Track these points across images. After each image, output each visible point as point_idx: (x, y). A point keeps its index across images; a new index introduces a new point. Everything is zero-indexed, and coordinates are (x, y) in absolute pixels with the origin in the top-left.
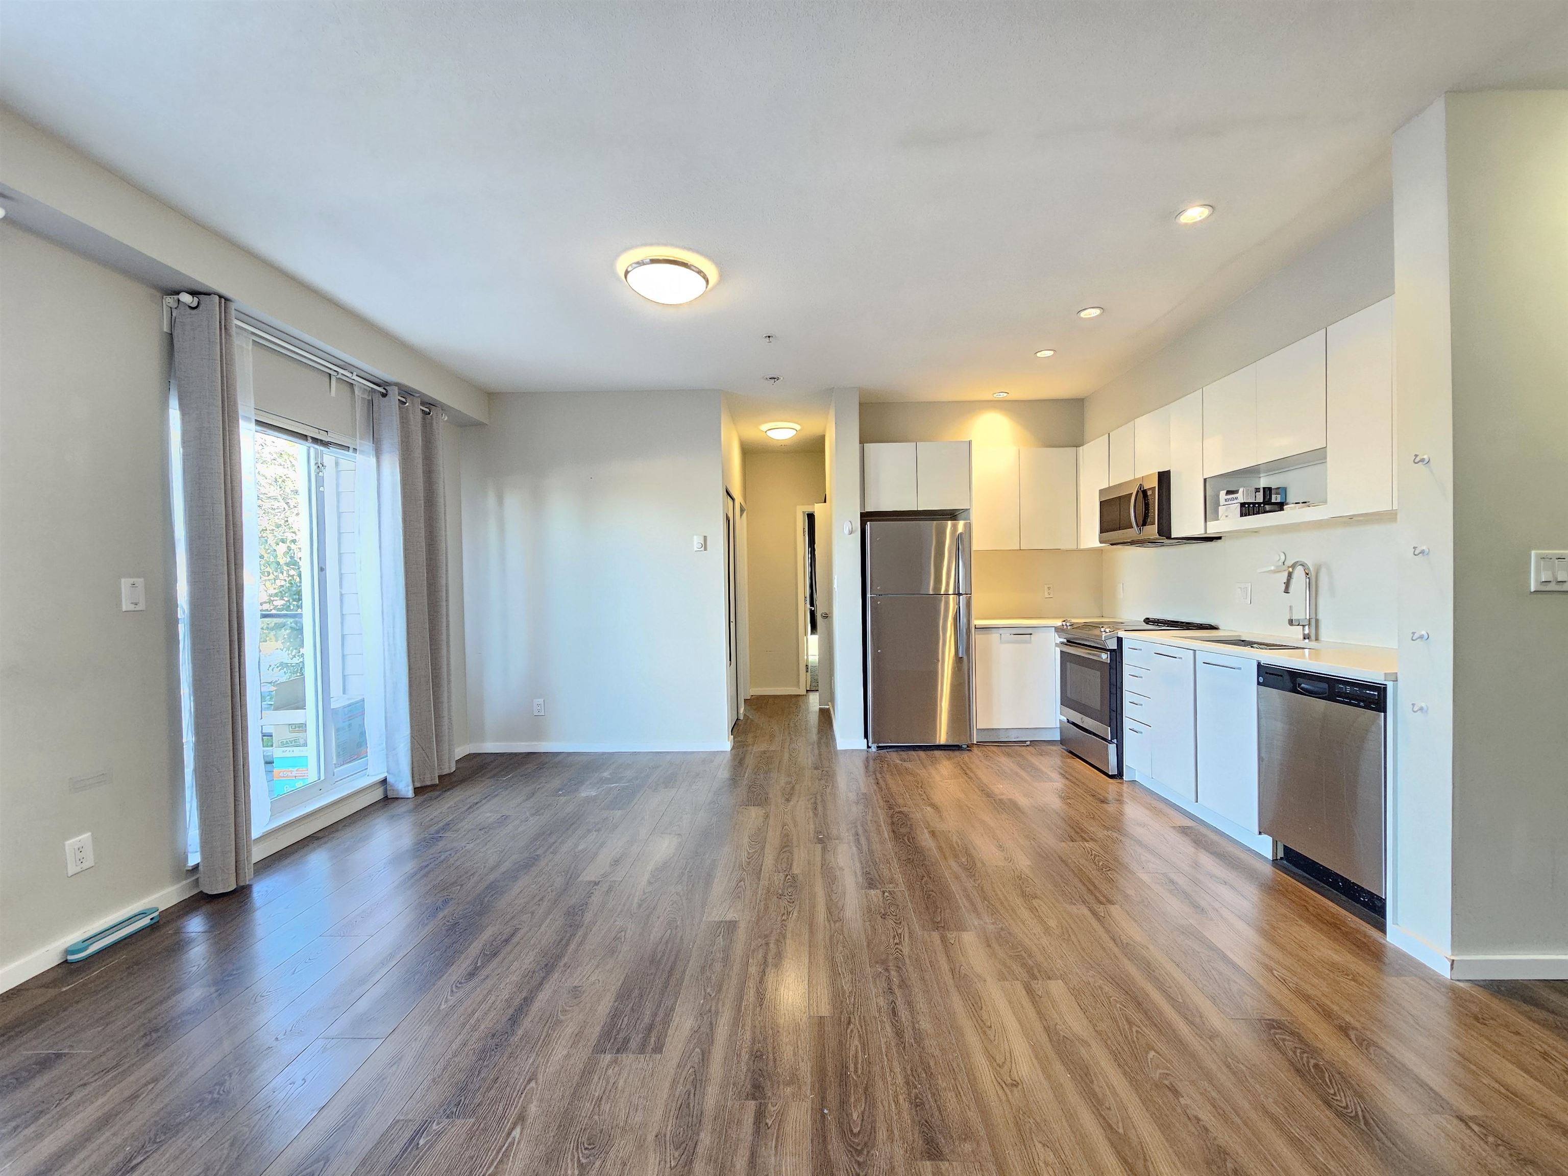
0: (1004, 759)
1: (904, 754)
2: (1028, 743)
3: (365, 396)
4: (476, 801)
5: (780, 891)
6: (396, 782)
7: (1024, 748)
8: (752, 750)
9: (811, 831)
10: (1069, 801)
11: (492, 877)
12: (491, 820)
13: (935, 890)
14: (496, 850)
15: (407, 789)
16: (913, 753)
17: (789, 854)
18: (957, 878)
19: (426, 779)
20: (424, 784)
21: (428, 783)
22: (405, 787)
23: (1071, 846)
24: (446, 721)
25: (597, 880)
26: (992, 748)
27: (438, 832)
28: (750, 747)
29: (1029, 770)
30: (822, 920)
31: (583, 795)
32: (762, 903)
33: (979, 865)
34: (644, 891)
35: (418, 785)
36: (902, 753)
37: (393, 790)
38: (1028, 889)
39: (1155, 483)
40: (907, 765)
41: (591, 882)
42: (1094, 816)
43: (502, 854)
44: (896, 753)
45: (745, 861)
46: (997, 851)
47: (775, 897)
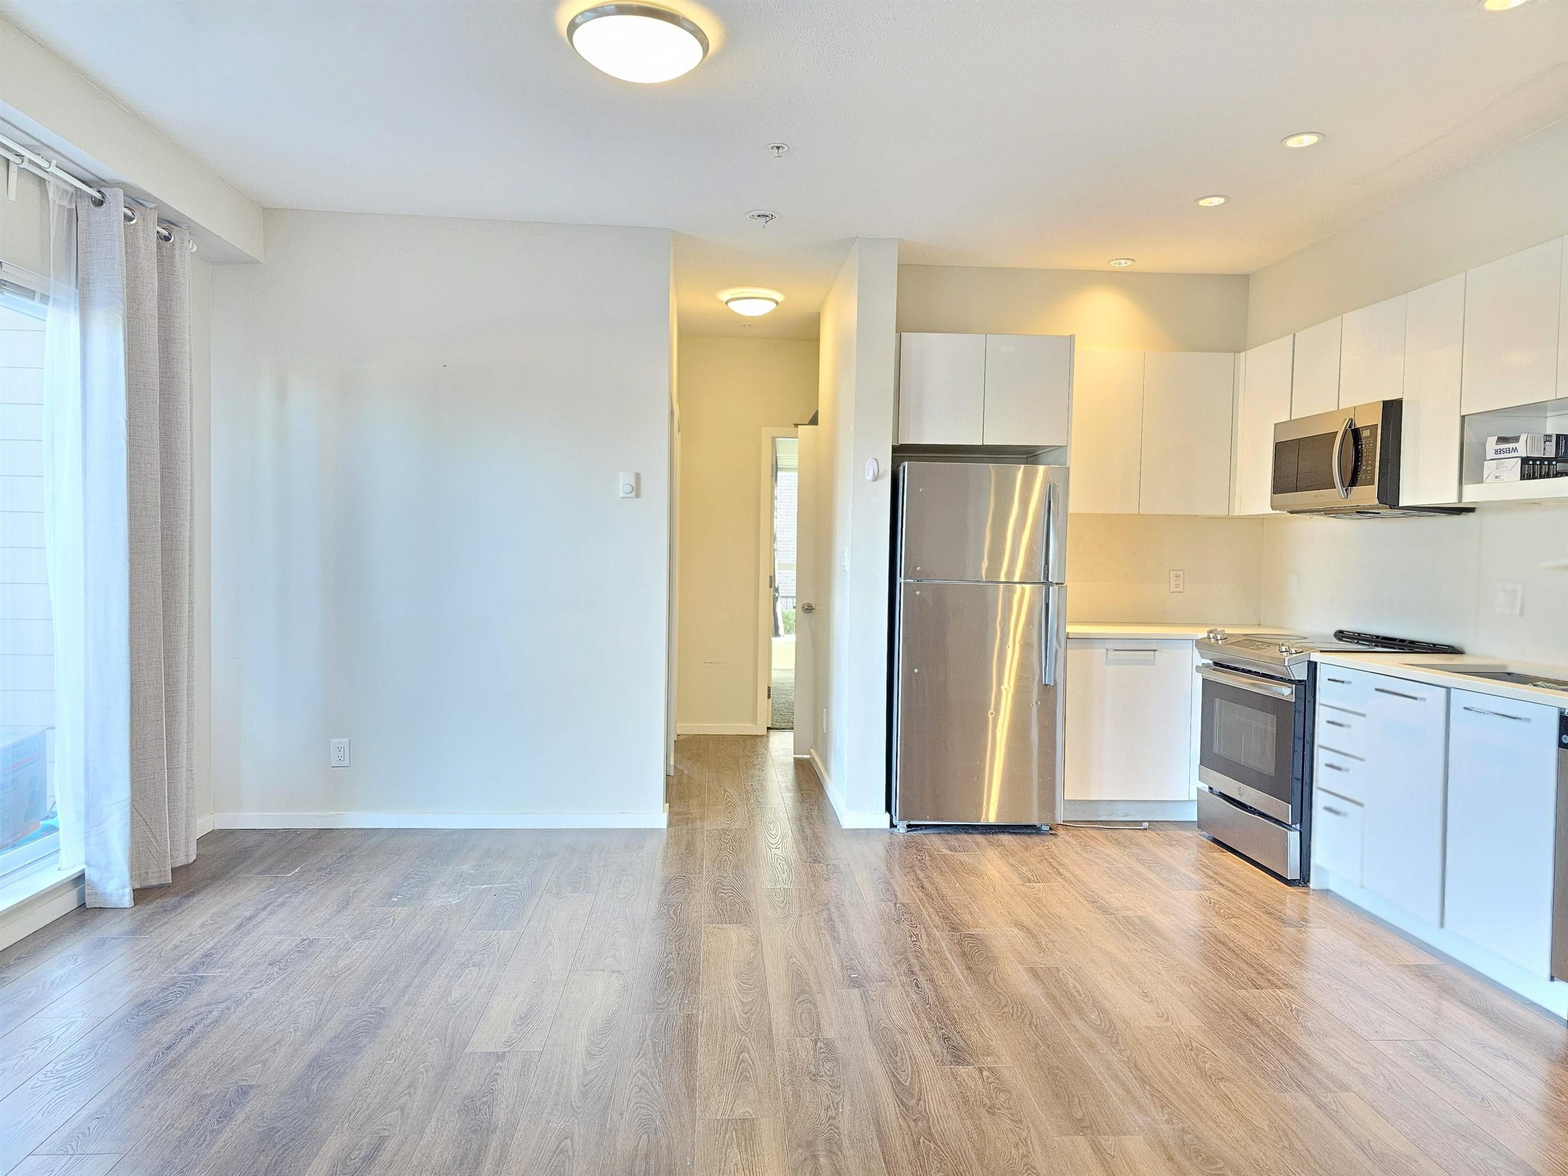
0: (1113, 850)
1: (953, 839)
2: (1146, 825)
3: (65, 203)
4: (248, 914)
5: (812, 1068)
6: (101, 879)
7: (1140, 833)
8: (703, 828)
9: (835, 967)
10: (1233, 920)
11: (312, 1049)
12: (284, 948)
13: (1061, 1066)
14: (307, 999)
15: (120, 892)
16: (966, 837)
17: (809, 1005)
18: (1091, 1046)
19: (150, 875)
20: (146, 884)
21: (154, 882)
22: (117, 890)
23: (1256, 995)
24: (183, 774)
25: (500, 1050)
26: (1090, 831)
27: (194, 969)
28: (698, 824)
29: (1159, 869)
30: (894, 1118)
31: (437, 903)
32: (788, 1089)
33: (1120, 1025)
34: (584, 1069)
35: (137, 886)
36: (948, 837)
37: (96, 894)
38: (1207, 1066)
39: (1376, 419)
40: (961, 856)
41: (488, 1054)
42: (1279, 946)
43: (322, 1007)
44: (938, 837)
45: (741, 1017)
46: (1142, 1002)
47: (807, 1080)
